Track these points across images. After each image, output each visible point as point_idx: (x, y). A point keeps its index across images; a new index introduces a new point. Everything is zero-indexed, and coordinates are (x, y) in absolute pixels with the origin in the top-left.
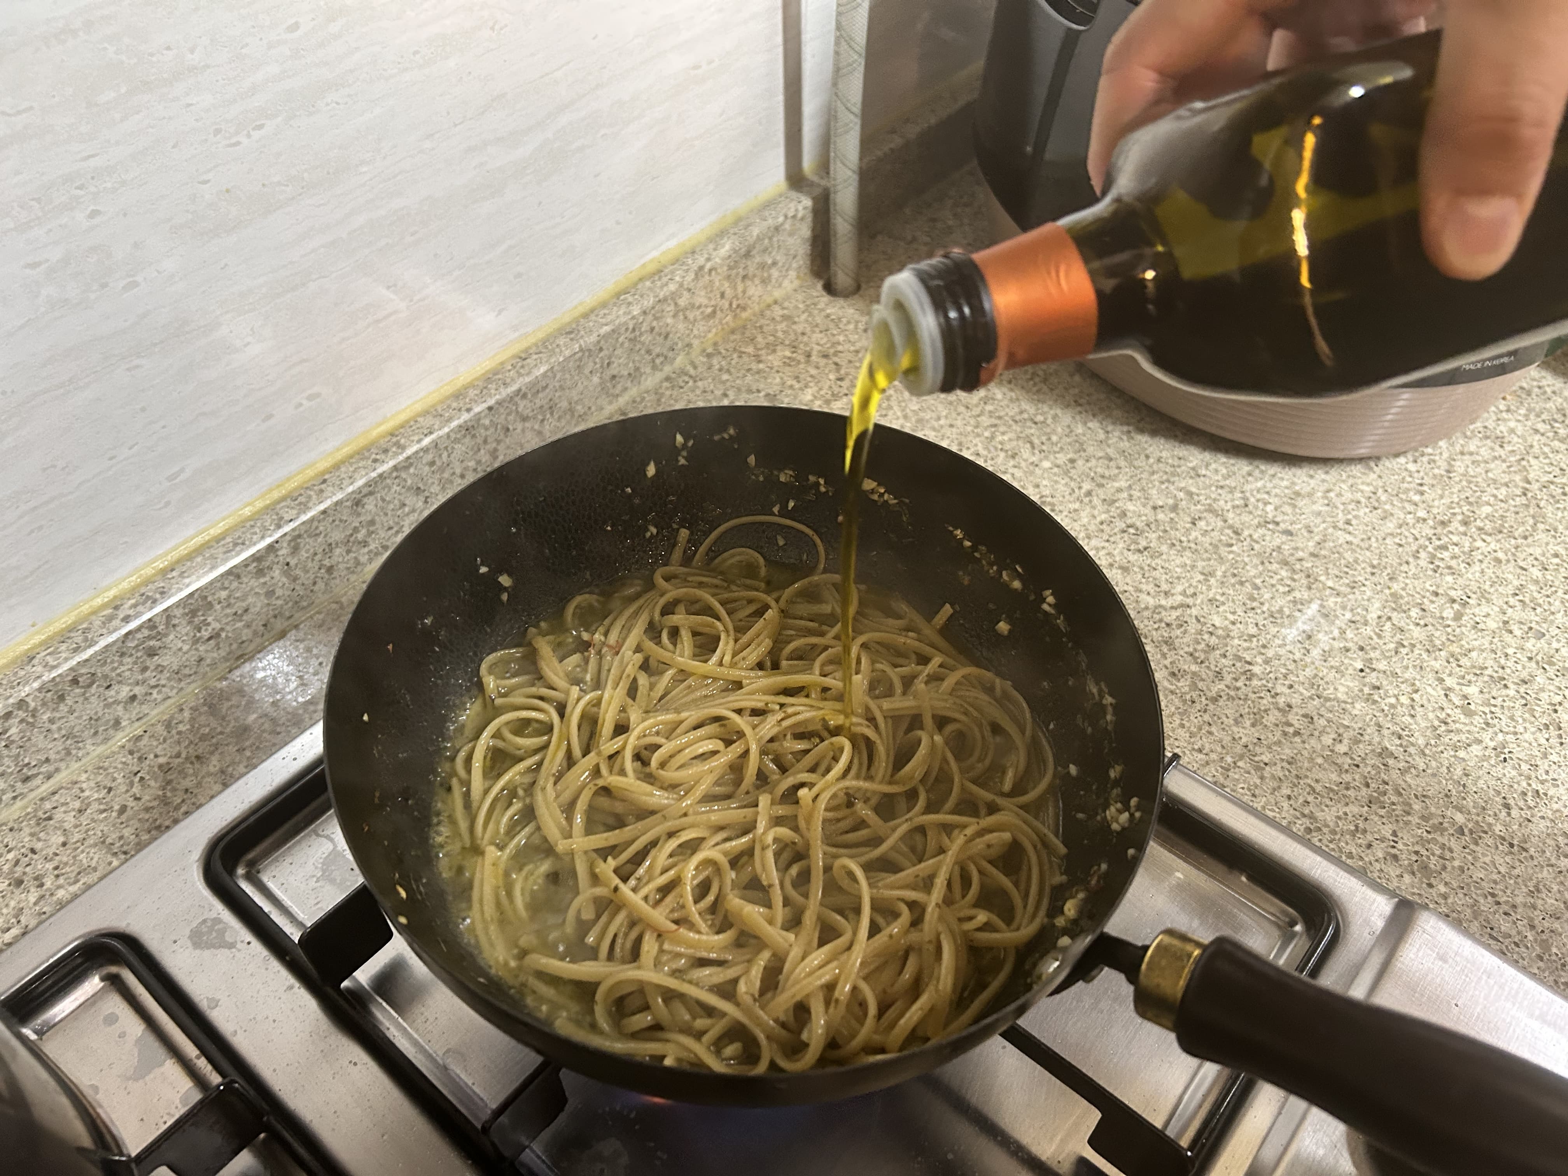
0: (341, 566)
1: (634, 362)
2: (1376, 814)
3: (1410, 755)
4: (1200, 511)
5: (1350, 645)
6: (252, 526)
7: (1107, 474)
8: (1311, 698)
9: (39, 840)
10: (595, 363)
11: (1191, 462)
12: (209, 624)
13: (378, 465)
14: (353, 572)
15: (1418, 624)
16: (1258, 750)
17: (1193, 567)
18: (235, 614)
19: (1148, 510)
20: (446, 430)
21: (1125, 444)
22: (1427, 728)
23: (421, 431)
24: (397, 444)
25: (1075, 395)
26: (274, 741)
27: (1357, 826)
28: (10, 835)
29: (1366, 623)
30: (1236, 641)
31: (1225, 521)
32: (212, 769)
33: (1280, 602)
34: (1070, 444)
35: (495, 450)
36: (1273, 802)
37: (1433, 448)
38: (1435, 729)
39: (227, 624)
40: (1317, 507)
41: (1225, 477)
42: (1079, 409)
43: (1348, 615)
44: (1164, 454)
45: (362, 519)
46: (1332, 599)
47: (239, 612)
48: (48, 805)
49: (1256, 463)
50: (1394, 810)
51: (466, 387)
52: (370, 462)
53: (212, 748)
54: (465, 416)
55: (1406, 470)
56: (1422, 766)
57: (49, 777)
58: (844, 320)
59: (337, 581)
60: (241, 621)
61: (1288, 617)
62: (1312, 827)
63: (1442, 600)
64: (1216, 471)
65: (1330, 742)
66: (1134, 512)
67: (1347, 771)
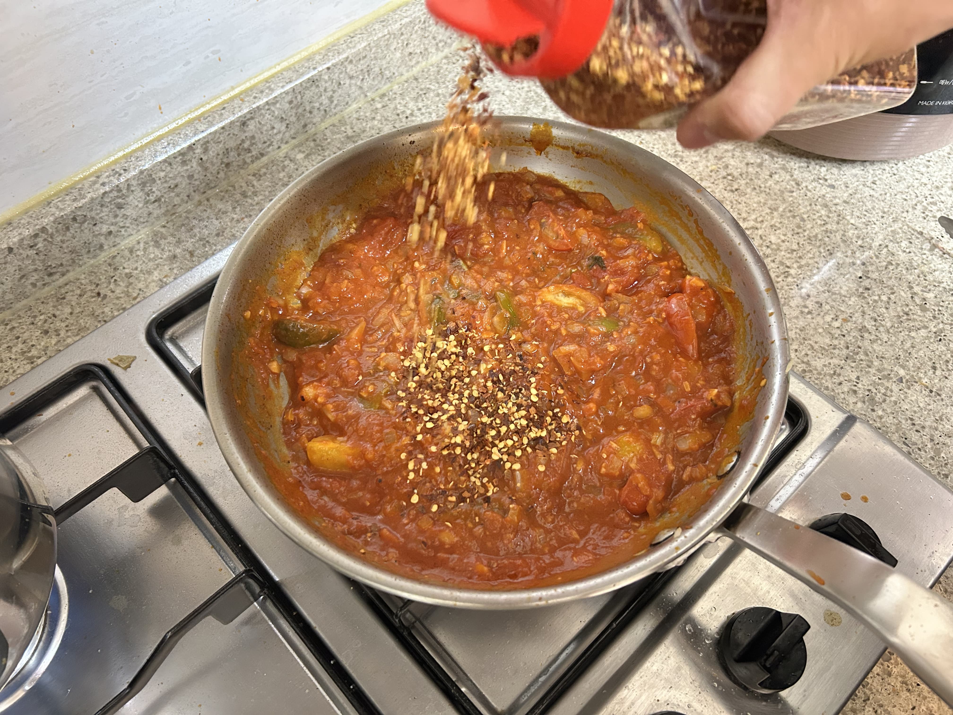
0: (234, 164)
1: (424, 44)
2: (849, 365)
3: (880, 332)
4: (777, 169)
5: (856, 261)
8: (824, 292)
9: (58, 310)
10: (398, 43)
13: (256, 100)
14: (242, 168)
15: (905, 251)
17: (765, 204)
19: (743, 165)
22: (895, 316)
26: (190, 265)
27: (835, 372)
28: (42, 305)
29: (870, 248)
31: (792, 176)
32: (155, 278)
33: (817, 230)
35: (332, 97)
38: (900, 317)
39: (165, 193)
40: (854, 171)
43: (860, 242)
45: (246, 134)
46: (852, 231)
47: (172, 186)
48: (63, 291)
50: (861, 364)
51: (314, 54)
56: (886, 339)
57: (63, 275)
59: (232, 173)
60: (173, 192)
61: (820, 240)
63: (923, 237)
65: (830, 320)
66: (733, 166)
67: (836, 338)
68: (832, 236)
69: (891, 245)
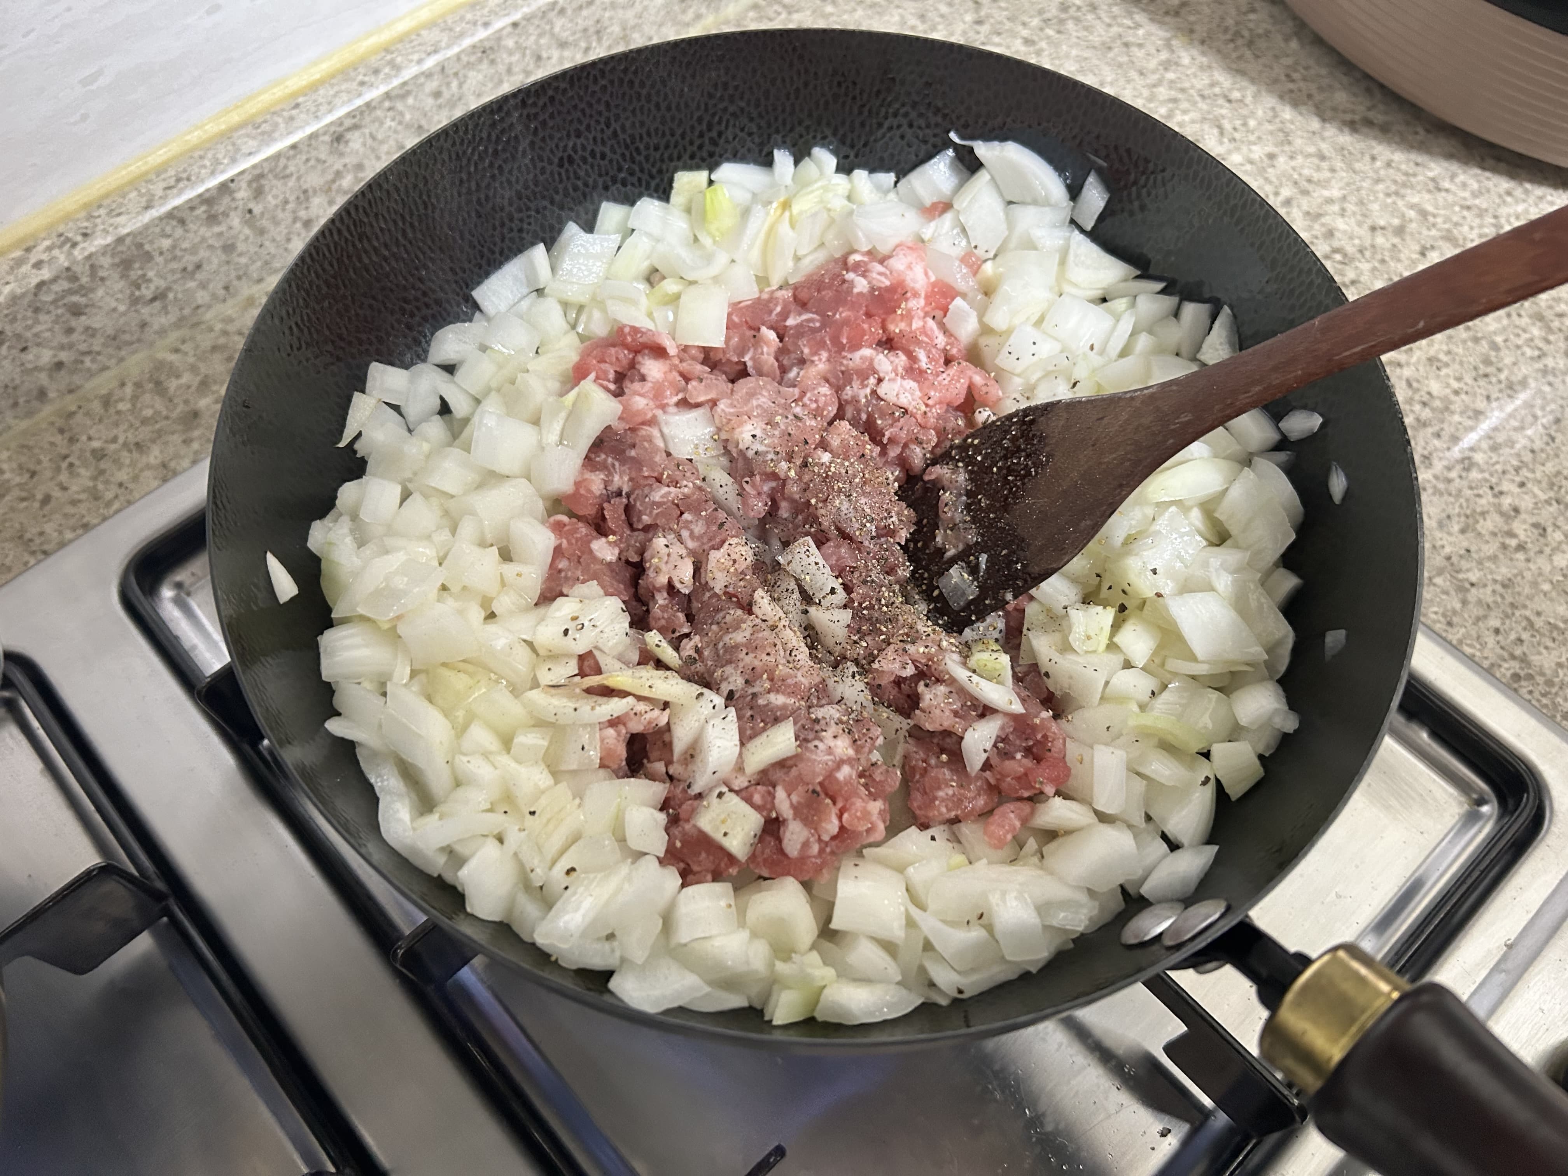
7: (1316, 176)
11: (1431, 170)
13: (364, 89)
16: (1464, 564)
18: (185, 269)
21: (1346, 139)
25: (1288, 67)
30: (1457, 418)
32: (152, 460)
34: (1271, 133)
36: (1475, 635)
39: (175, 282)
41: (1475, 195)
47: (190, 268)
52: (355, 84)
60: (192, 279)
62: (1522, 673)
64: (1464, 185)
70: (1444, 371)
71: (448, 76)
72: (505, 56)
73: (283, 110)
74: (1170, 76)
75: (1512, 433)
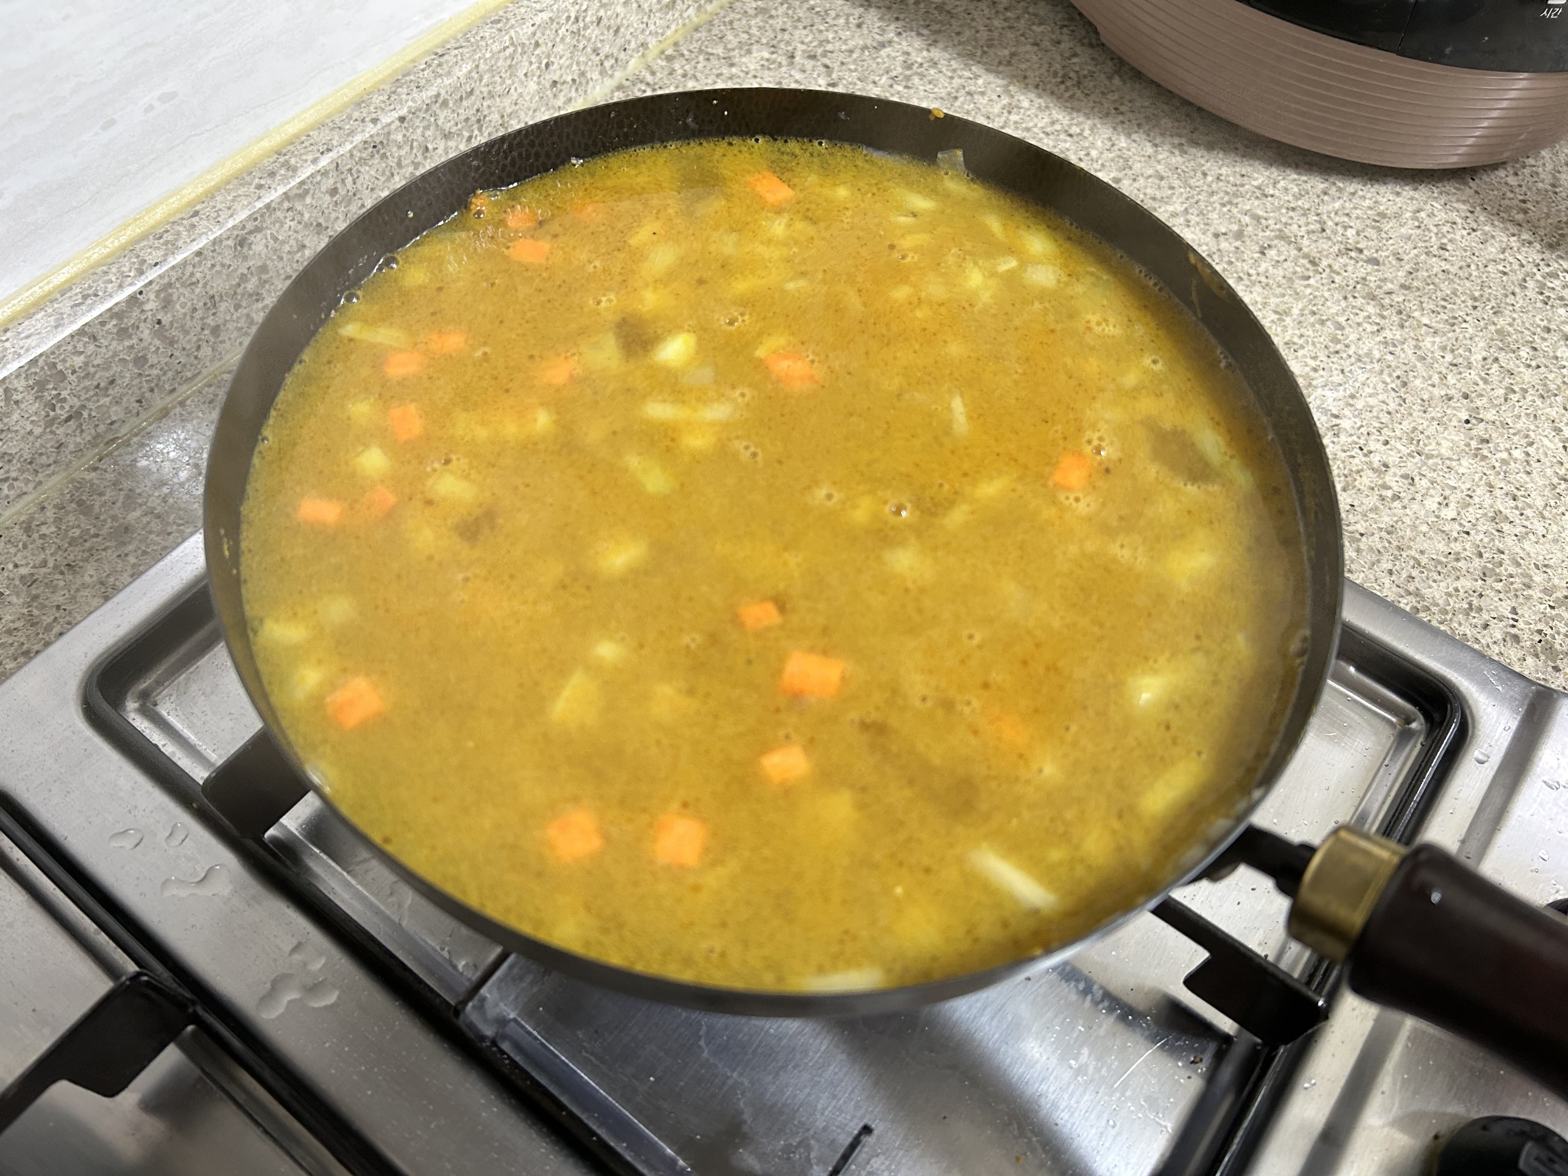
0: (230, 326)
1: (578, 64)
2: (1492, 588)
3: (1528, 518)
4: (1268, 238)
5: (1453, 392)
6: (106, 273)
8: (1410, 455)
10: (531, 63)
11: (1256, 179)
12: (64, 400)
13: (262, 192)
15: (1529, 366)
18: (98, 386)
20: (349, 147)
21: (1177, 160)
22: (1545, 486)
23: (315, 148)
24: (287, 165)
25: (1115, 101)
26: (164, 544)
27: (1470, 604)
29: (1469, 366)
31: (1300, 250)
32: (87, 579)
33: (1368, 343)
34: (1112, 160)
36: (1373, 579)
37: (1535, 158)
38: (1555, 487)
39: (88, 399)
40: (1403, 230)
41: (1299, 197)
42: (1121, 118)
43: (1449, 357)
44: (1224, 171)
45: (250, 263)
46: (1429, 339)
47: (103, 384)
49: (1332, 179)
50: (1512, 583)
51: (369, 92)
53: (86, 555)
54: (371, 130)
55: (1506, 184)
56: (1541, 531)
58: (833, 13)
59: (227, 345)
60: (106, 395)
61: (1378, 361)
62: (1419, 606)
63: (1554, 337)
64: (1286, 189)
65: (1435, 506)
67: (1456, 539)
68: (1397, 351)
69: (1502, 356)
70: (1301, 353)
71: (342, 173)
72: (395, 149)
73: (183, 219)
74: (1014, 118)
75: (1368, 399)
